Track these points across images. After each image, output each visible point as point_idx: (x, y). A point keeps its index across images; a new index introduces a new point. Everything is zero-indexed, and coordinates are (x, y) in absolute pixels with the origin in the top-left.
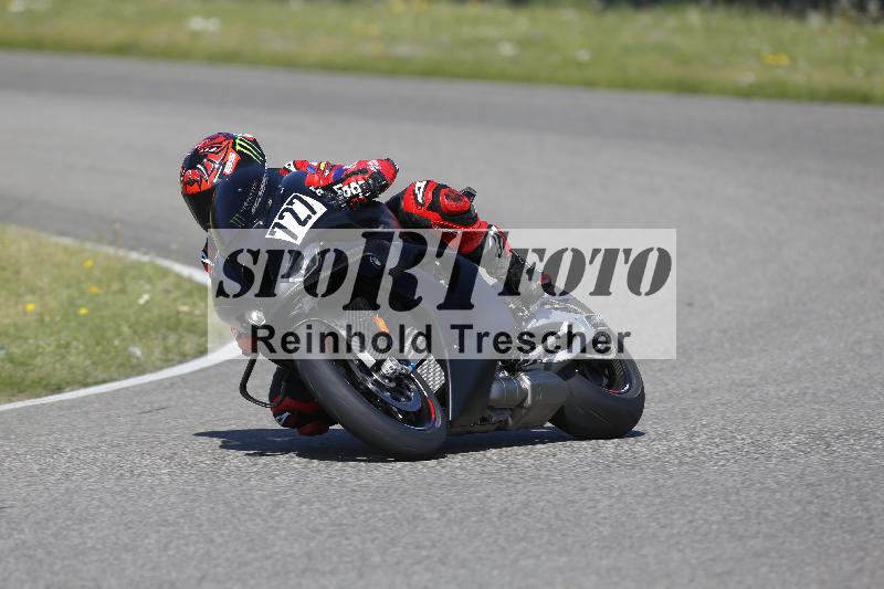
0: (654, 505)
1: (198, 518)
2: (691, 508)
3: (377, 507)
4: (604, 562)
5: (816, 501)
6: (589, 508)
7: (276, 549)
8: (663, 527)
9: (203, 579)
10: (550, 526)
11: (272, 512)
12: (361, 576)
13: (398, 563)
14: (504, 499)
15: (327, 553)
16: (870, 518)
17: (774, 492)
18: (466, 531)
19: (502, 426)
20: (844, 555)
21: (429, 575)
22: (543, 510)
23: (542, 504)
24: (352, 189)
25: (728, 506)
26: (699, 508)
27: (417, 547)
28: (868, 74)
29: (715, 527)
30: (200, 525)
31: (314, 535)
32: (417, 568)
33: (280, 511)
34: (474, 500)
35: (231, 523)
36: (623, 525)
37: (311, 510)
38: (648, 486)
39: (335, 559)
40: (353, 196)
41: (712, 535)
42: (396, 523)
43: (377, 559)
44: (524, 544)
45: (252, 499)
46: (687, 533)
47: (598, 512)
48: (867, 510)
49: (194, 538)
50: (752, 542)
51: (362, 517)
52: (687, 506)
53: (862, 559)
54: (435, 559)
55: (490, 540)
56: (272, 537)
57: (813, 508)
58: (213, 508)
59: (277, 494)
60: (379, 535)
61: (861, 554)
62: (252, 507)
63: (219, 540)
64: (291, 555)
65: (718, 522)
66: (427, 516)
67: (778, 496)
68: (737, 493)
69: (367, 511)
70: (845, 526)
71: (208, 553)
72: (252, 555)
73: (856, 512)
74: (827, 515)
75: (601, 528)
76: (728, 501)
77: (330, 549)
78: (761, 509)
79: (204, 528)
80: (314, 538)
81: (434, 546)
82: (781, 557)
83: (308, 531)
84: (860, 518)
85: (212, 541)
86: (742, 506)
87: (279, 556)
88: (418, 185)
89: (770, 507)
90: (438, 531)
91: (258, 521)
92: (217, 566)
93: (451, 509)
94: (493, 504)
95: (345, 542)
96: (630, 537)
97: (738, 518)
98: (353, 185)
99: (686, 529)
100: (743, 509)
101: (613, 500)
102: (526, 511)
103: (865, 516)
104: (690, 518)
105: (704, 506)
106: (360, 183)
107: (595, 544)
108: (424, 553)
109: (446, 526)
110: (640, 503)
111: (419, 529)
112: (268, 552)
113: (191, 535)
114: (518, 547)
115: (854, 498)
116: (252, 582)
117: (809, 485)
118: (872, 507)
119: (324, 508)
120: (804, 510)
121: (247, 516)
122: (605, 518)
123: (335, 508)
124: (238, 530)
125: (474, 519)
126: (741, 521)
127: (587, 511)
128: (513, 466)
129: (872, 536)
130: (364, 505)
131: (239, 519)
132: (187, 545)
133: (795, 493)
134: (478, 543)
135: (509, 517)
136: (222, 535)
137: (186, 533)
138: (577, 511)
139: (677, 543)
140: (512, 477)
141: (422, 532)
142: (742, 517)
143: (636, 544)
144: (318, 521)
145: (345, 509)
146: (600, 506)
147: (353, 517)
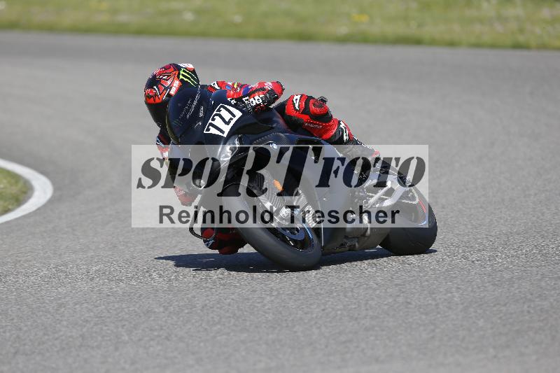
0: (299, 300)
1: (11, 316)
2: (323, 301)
3: (124, 306)
4: (271, 336)
5: (402, 295)
6: (259, 303)
7: (62, 333)
8: (306, 313)
9: (16, 353)
10: (235, 315)
11: (57, 310)
12: (117, 349)
13: (140, 340)
14: (205, 298)
15: (94, 335)
16: (437, 305)
17: (375, 290)
18: (181, 319)
19: (352, 248)
20: (422, 328)
21: (159, 348)
22: (229, 305)
23: (228, 301)
24: (256, 100)
25: (347, 299)
26: (329, 301)
27: (151, 330)
28: (420, 25)
29: (339, 312)
30: (13, 319)
31: (84, 323)
32: (152, 343)
33: (63, 309)
34: (185, 299)
35: (32, 318)
36: (281, 313)
37: (82, 308)
38: (295, 288)
39: (100, 338)
40: (257, 105)
41: (338, 318)
42: (136, 315)
43: (126, 338)
44: (219, 327)
45: (44, 302)
46: (321, 317)
47: (264, 305)
48: (434, 299)
49: (9, 328)
50: (363, 322)
51: (115, 313)
52: (320, 300)
53: (433, 331)
54: (163, 337)
55: (197, 324)
56: (58, 325)
57: (400, 300)
58: (19, 309)
59: (60, 299)
60: (126, 323)
61: (432, 327)
62: (45, 307)
63: (25, 329)
64: (71, 337)
65: (340, 310)
66: (156, 310)
67: (378, 292)
68: (352, 291)
69: (119, 308)
70: (421, 310)
71: (18, 337)
72: (46, 337)
73: (428, 301)
74: (409, 303)
75: (267, 316)
76: (345, 296)
77: (96, 332)
78: (367, 300)
79: (15, 321)
80: (85, 326)
81: (162, 329)
82: (383, 330)
83: (81, 322)
84: (431, 304)
85: (20, 329)
86: (356, 299)
87: (63, 338)
88: (296, 97)
89: (373, 299)
90: (164, 319)
91: (49, 316)
92: (24, 345)
93: (171, 306)
94: (198, 302)
95: (105, 328)
96: (286, 320)
97: (354, 307)
98: (257, 97)
99: (320, 314)
100: (354, 301)
101: (273, 298)
102: (219, 306)
103: (434, 303)
104: (323, 307)
105: (332, 300)
106: (261, 96)
107: (264, 325)
108: (156, 333)
109: (168, 317)
110: (291, 299)
111: (152, 318)
112: (56, 336)
113: (6, 326)
114: (215, 328)
115: (426, 292)
116: (48, 354)
117: (396, 285)
118: (437, 298)
119: (90, 307)
120: (395, 300)
121: (41, 313)
122: (269, 309)
123: (97, 307)
124: (36, 322)
125: (186, 311)
126: (355, 308)
127: (257, 305)
128: (208, 277)
129: (439, 316)
130: (116, 304)
131: (37, 316)
132: (4, 332)
133: (388, 290)
134: (190, 327)
135: (207, 309)
136: (26, 326)
137: (4, 324)
138: (251, 305)
139: (316, 323)
140: (208, 285)
141: (154, 320)
142: (356, 306)
143: (290, 325)
144: (87, 315)
145: (103, 307)
146: (265, 302)
147: (109, 312)
